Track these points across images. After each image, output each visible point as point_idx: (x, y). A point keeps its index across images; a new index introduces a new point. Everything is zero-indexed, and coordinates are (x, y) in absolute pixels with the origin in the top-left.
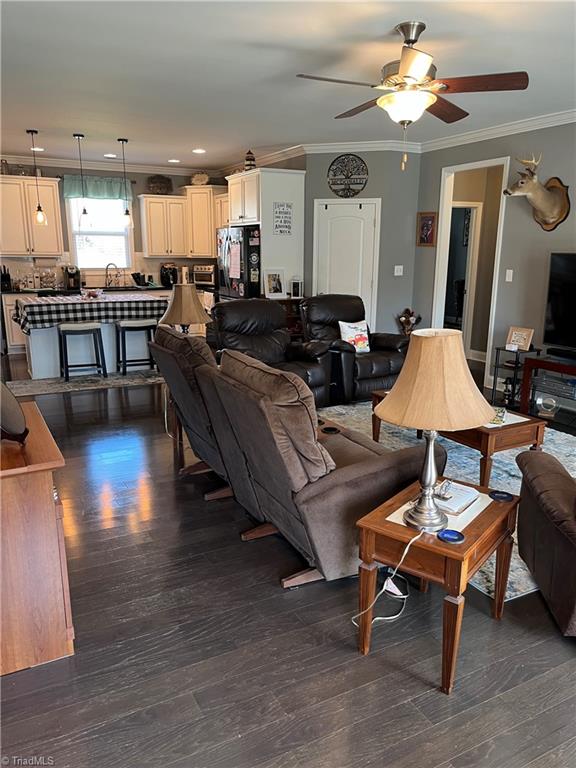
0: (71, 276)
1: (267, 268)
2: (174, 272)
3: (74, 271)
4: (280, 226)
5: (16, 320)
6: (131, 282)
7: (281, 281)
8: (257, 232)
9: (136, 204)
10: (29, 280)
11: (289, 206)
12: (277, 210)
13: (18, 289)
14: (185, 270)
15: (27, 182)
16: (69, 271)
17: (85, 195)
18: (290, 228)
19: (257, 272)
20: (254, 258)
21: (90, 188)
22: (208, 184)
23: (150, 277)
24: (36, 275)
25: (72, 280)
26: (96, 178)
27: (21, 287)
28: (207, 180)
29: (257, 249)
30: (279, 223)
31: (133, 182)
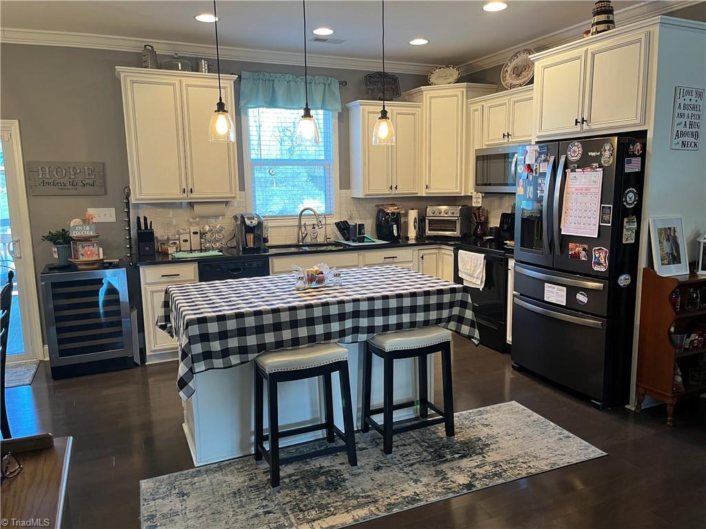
0: (249, 229)
1: (654, 216)
2: (397, 218)
3: (255, 222)
4: (683, 134)
5: (163, 327)
6: (335, 235)
7: (680, 241)
8: (638, 146)
9: (344, 118)
10: (183, 237)
11: (700, 95)
12: (681, 101)
13: (166, 254)
14: (413, 214)
15: (185, 81)
16: (248, 222)
17: (272, 103)
18: (696, 135)
19: (635, 226)
20: (631, 197)
21: (280, 93)
22: (458, 81)
23: (361, 226)
24: (193, 229)
25: (250, 237)
26: (289, 77)
27: (171, 250)
28: (455, 76)
29: (638, 181)
30: (681, 128)
31: (343, 84)
